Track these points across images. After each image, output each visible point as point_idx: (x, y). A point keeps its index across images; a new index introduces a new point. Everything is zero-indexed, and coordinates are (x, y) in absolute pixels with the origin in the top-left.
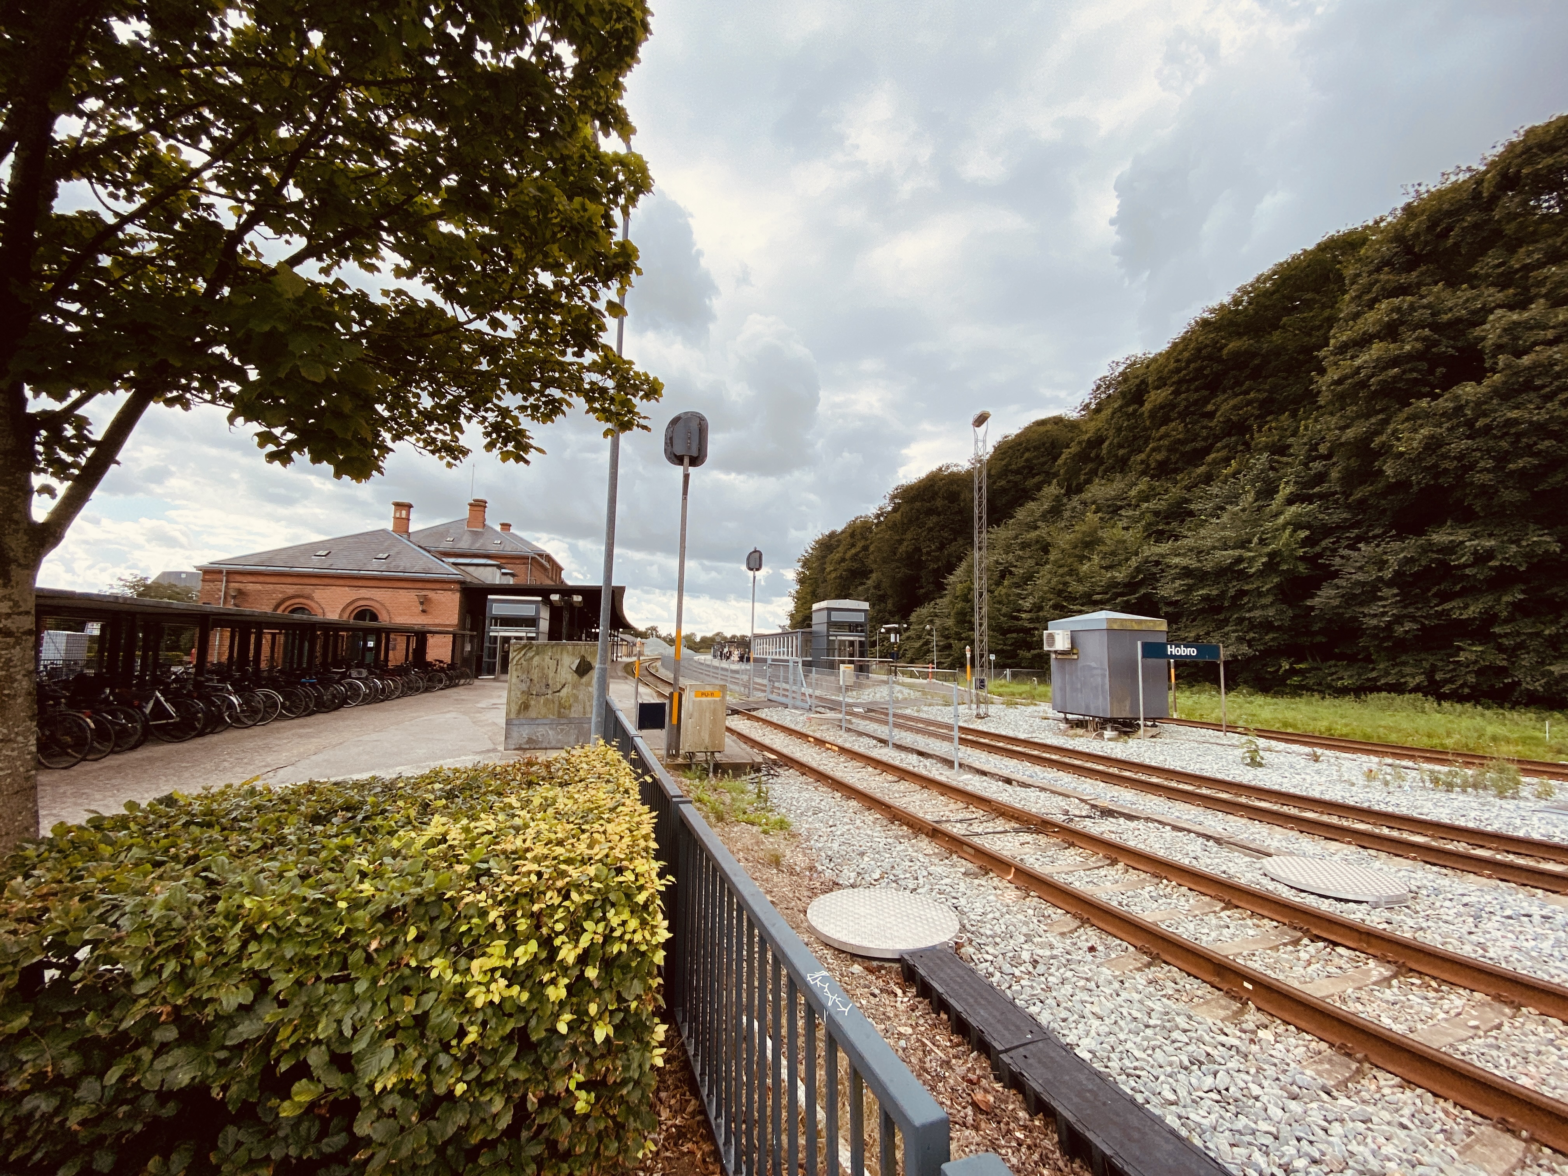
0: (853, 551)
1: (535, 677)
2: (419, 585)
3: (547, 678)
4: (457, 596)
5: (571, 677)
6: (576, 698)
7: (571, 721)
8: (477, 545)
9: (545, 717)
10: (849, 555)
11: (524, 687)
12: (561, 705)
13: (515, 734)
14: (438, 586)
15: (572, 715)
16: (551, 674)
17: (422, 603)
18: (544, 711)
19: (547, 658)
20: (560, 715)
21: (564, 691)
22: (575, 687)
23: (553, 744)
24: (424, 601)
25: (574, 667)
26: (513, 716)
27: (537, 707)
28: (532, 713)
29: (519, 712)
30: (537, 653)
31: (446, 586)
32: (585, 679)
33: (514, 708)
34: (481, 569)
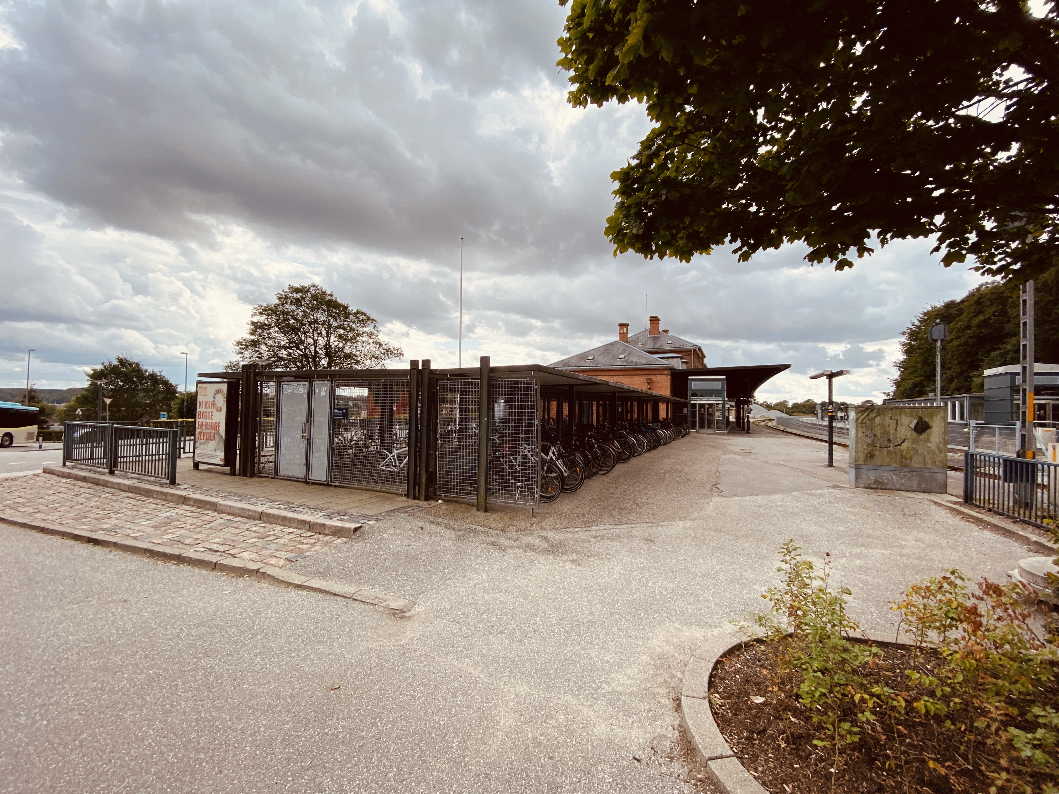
0: (981, 318)
1: (878, 433)
2: (646, 372)
3: (888, 433)
4: (669, 378)
5: (910, 434)
6: (916, 452)
7: (912, 470)
8: (657, 346)
9: (888, 465)
10: (975, 321)
11: (869, 440)
12: (902, 457)
13: (864, 476)
14: (657, 372)
15: (913, 465)
16: (892, 432)
17: (648, 384)
18: (887, 460)
19: (887, 418)
20: (901, 464)
21: (905, 445)
22: (914, 442)
23: (897, 486)
24: (650, 382)
25: (913, 426)
26: (861, 462)
27: (881, 456)
28: (877, 461)
29: (866, 460)
30: (879, 415)
31: (662, 372)
32: (923, 436)
33: (862, 456)
34: (671, 360)
